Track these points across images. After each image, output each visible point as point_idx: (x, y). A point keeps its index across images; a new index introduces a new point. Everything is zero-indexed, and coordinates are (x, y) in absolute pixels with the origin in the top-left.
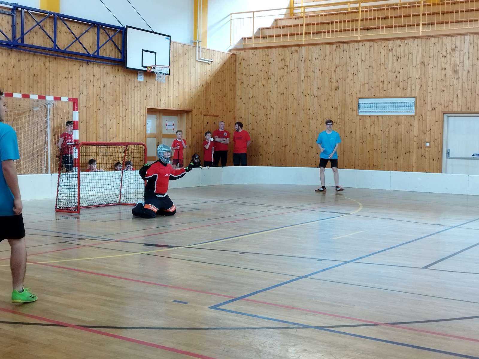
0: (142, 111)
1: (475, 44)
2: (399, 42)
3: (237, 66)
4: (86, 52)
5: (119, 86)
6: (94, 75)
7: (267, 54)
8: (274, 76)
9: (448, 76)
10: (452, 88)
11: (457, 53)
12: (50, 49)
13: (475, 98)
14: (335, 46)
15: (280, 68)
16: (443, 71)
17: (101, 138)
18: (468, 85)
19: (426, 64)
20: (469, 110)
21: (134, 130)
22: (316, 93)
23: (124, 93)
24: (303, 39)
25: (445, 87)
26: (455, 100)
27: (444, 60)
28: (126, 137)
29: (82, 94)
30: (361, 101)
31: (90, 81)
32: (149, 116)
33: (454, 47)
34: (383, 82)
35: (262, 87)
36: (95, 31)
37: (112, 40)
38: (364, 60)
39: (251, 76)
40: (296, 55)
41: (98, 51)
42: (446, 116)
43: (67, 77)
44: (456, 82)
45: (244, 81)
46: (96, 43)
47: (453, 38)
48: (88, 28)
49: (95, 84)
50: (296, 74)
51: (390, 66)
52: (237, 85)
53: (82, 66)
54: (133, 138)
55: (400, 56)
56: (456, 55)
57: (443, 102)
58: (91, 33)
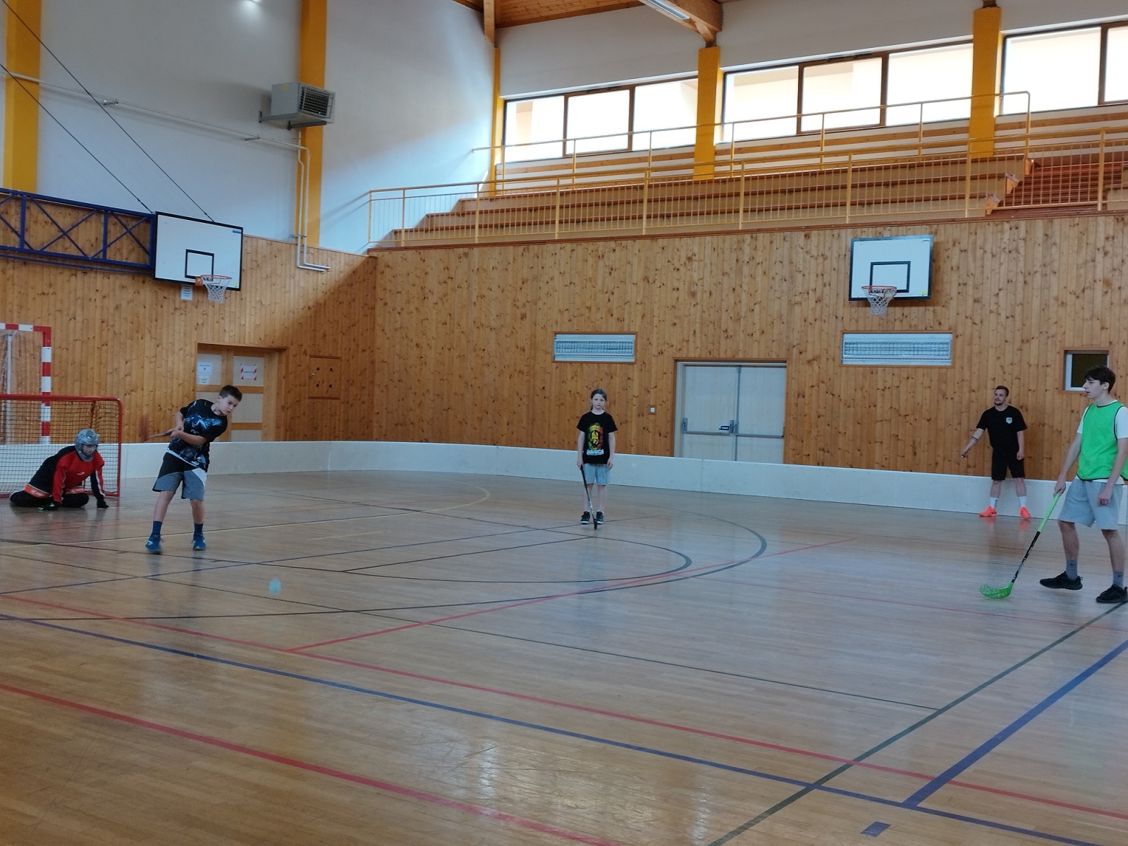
0: (188, 348)
1: (720, 251)
2: (612, 244)
3: (379, 276)
4: (80, 254)
5: (145, 307)
6: (97, 291)
7: (423, 258)
8: (433, 294)
9: (681, 300)
10: (686, 319)
11: (695, 264)
12: (13, 249)
13: (720, 337)
14: (521, 248)
15: (442, 282)
16: (675, 292)
17: (108, 390)
18: (709, 315)
19: (651, 281)
20: (711, 356)
21: (172, 379)
22: (493, 324)
23: (154, 318)
24: (477, 237)
25: (676, 317)
26: (691, 339)
27: (676, 275)
28: (157, 389)
29: (73, 320)
30: (560, 338)
31: (90, 299)
32: (200, 355)
33: (690, 254)
34: (589, 308)
35: (415, 312)
36: (100, 222)
37: (131, 233)
38: (562, 272)
39: (398, 295)
40: (464, 260)
41: (104, 251)
42: (679, 364)
43: (46, 292)
44: (693, 310)
45: (389, 301)
46: (101, 238)
47: (689, 240)
48: (87, 216)
49: (98, 303)
50: (465, 292)
51: (600, 282)
52: (378, 308)
53: (76, 275)
54: (169, 391)
55: (614, 268)
56: (693, 267)
57: (674, 342)
58: (94, 224)
